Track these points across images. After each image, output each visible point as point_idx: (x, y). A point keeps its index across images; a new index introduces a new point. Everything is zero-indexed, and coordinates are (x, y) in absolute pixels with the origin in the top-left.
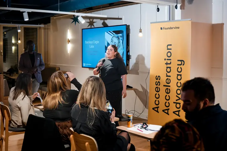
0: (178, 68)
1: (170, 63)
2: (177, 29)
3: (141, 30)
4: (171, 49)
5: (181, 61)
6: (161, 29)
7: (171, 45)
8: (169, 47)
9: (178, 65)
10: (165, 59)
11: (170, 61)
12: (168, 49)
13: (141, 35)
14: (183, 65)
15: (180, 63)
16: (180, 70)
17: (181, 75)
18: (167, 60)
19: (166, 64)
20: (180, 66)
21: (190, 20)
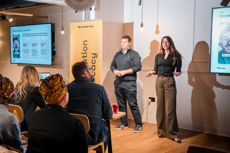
0: (93, 60)
1: (86, 56)
2: (92, 28)
3: (63, 28)
4: (87, 45)
5: (95, 54)
6: (79, 27)
7: (87, 41)
8: (85, 43)
9: (92, 57)
10: (82, 53)
11: (86, 54)
12: (84, 44)
13: (63, 32)
14: (97, 57)
15: (94, 56)
16: (93, 62)
17: (95, 66)
18: (84, 53)
19: (82, 57)
20: (94, 59)
21: (101, 20)
